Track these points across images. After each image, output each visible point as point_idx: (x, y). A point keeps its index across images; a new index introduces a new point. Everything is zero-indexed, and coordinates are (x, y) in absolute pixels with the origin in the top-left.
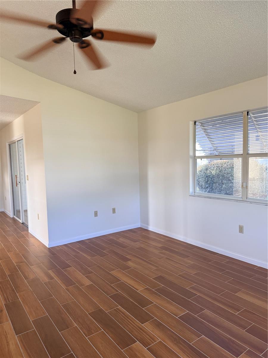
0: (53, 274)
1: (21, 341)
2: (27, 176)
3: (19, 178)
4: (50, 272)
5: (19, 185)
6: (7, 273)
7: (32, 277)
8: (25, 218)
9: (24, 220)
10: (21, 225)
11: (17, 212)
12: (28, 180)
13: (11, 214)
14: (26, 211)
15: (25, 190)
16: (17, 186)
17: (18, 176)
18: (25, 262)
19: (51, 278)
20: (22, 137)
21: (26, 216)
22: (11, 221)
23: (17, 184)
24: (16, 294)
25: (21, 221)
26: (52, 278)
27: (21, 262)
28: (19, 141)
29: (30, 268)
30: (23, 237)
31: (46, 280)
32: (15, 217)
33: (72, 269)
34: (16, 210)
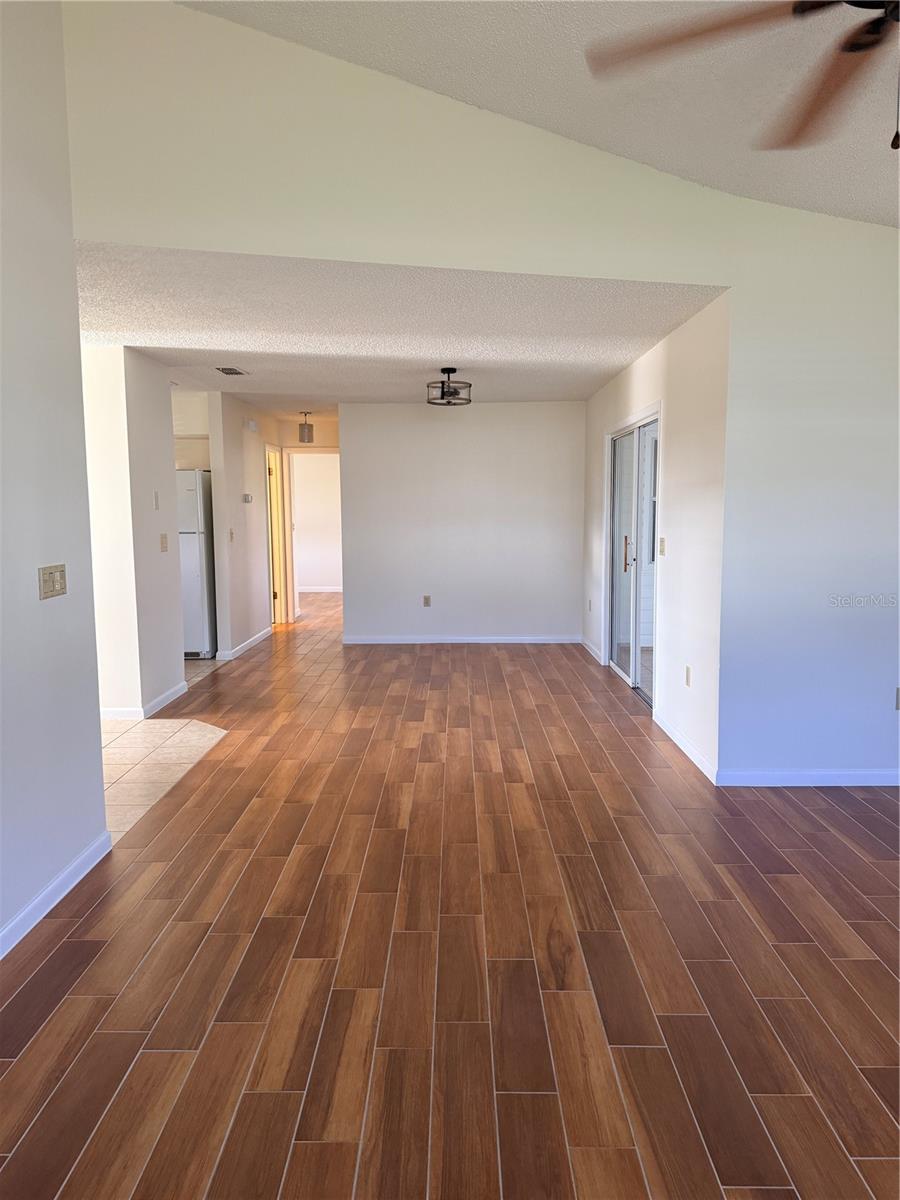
0: (728, 881)
1: (623, 1069)
2: (662, 540)
3: (634, 547)
4: (720, 869)
5: (632, 569)
6: (589, 837)
7: (660, 870)
8: (642, 674)
9: (638, 680)
10: (630, 692)
11: (619, 651)
12: (662, 552)
13: (601, 654)
14: (648, 651)
15: (651, 585)
16: (625, 571)
17: (632, 540)
18: (639, 814)
19: (723, 892)
20: (657, 412)
21: (648, 668)
22: (600, 677)
23: (626, 564)
24: (612, 911)
25: (630, 681)
26: (726, 894)
27: (629, 814)
28: (644, 426)
29: (656, 839)
30: (634, 731)
31: (708, 893)
32: (612, 664)
33: (799, 882)
34: (618, 645)
